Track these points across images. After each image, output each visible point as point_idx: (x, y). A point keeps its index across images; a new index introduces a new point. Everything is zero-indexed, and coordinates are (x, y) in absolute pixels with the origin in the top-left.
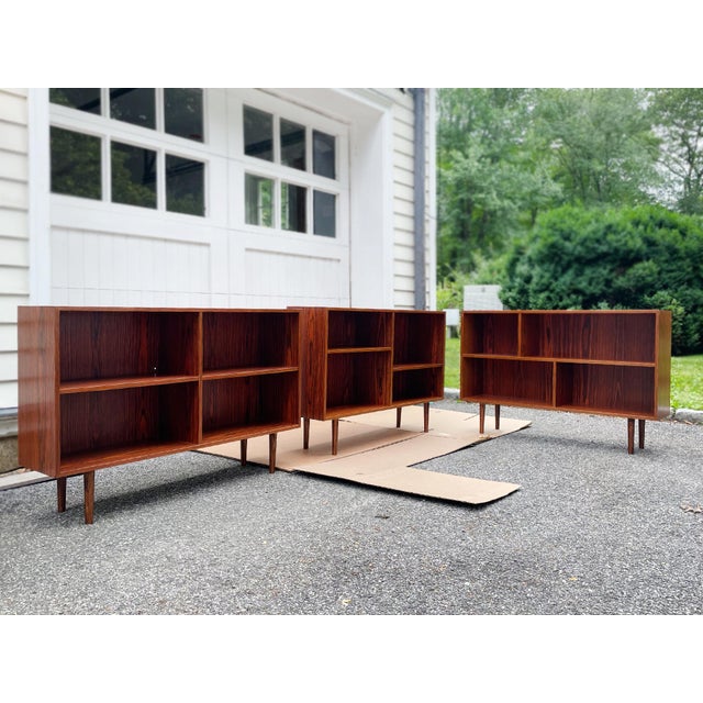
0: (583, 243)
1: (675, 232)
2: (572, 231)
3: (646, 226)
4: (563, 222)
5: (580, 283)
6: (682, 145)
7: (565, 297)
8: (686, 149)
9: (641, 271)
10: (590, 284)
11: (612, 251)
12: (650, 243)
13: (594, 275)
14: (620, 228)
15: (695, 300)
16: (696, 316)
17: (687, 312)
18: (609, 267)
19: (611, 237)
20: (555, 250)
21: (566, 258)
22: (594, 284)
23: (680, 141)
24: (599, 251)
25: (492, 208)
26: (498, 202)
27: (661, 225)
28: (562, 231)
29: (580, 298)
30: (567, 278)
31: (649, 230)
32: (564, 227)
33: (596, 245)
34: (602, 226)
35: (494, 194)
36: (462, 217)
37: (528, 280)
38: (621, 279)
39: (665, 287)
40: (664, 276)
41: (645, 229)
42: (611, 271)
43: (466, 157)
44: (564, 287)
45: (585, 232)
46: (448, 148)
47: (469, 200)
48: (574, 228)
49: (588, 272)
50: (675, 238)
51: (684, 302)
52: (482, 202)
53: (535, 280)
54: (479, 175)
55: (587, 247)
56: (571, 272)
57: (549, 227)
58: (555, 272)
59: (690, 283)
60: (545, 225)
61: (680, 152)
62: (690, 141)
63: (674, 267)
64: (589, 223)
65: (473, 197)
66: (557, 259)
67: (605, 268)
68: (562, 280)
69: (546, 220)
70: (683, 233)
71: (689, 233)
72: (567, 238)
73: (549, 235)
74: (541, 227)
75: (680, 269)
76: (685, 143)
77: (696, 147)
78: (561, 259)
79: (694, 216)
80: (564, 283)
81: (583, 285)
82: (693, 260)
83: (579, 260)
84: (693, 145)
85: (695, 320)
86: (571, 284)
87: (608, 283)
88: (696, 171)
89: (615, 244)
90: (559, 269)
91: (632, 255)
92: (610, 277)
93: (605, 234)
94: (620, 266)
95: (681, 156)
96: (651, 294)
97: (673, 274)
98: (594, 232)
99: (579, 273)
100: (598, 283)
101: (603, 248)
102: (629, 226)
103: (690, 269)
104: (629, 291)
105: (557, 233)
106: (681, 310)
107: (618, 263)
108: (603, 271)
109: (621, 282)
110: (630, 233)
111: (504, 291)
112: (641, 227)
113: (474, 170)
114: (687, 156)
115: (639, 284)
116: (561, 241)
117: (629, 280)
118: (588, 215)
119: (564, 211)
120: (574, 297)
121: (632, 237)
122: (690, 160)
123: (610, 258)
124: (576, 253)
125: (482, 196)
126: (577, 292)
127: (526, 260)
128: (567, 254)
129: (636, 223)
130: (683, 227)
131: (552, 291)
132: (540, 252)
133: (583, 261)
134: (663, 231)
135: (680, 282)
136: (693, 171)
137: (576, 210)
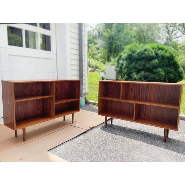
0: (138, 54)
1: (164, 51)
2: (135, 50)
3: (156, 49)
4: (133, 48)
5: (136, 66)
6: (166, 29)
7: (132, 70)
8: (167, 30)
9: (153, 63)
10: (139, 66)
11: (146, 57)
12: (157, 54)
13: (141, 64)
14: (148, 50)
15: (168, 71)
16: (168, 75)
17: (166, 74)
18: (145, 61)
19: (146, 52)
20: (130, 56)
21: (133, 58)
22: (140, 66)
23: (166, 28)
24: (142, 57)
25: (118, 45)
26: (119, 43)
27: (160, 49)
28: (132, 50)
29: (136, 70)
30: (133, 64)
31: (157, 50)
32: (133, 49)
33: (141, 55)
34: (143, 49)
35: (118, 41)
36: (110, 47)
37: (122, 65)
38: (148, 65)
39: (160, 67)
40: (160, 64)
41: (156, 50)
42: (146, 62)
43: (111, 31)
44: (132, 67)
45: (139, 51)
46: (107, 28)
47: (112, 42)
48: (136, 50)
49: (139, 62)
50: (164, 53)
51: (165, 71)
52: (115, 43)
53: (124, 65)
54: (115, 36)
55: (139, 55)
56: (134, 63)
57: (129, 49)
58: (130, 62)
59: (167, 66)
60: (128, 49)
61: (166, 30)
62: (168, 28)
63: (163, 61)
64: (140, 48)
65: (113, 42)
66: (130, 59)
67: (143, 61)
68: (132, 65)
69: (128, 47)
70: (166, 52)
71: (167, 52)
72: (134, 53)
73: (129, 52)
74: (127, 49)
75: (164, 62)
76: (167, 28)
77: (170, 30)
78: (132, 59)
79: (169, 47)
80: (132, 66)
81: (137, 66)
82: (168, 60)
83: (136, 59)
84: (169, 29)
85: (168, 76)
86: (134, 66)
87: (144, 66)
88: (169, 35)
89: (147, 55)
90: (131, 62)
91: (151, 58)
92: (145, 64)
93: (144, 52)
94: (148, 61)
95: (166, 32)
96: (156, 69)
97: (162, 63)
98: (141, 51)
99: (136, 63)
100: (141, 66)
101: (144, 56)
102: (151, 49)
103: (167, 62)
104: (150, 68)
105: (131, 51)
106: (164, 74)
107: (147, 60)
108: (143, 62)
109: (148, 66)
110: (151, 51)
111: (116, 68)
112: (154, 50)
113: (113, 34)
114: (167, 32)
115: (153, 66)
116: (132, 54)
117: (150, 65)
118: (140, 46)
119: (134, 45)
120: (135, 70)
121: (152, 53)
122: (168, 33)
123: (145, 59)
124: (136, 57)
125: (115, 41)
126: (136, 68)
127: (122, 59)
128: (133, 57)
129: (153, 49)
130: (166, 50)
131: (129, 68)
132: (126, 57)
133: (138, 59)
134: (160, 51)
135: (164, 66)
136: (169, 36)
137: (137, 44)
